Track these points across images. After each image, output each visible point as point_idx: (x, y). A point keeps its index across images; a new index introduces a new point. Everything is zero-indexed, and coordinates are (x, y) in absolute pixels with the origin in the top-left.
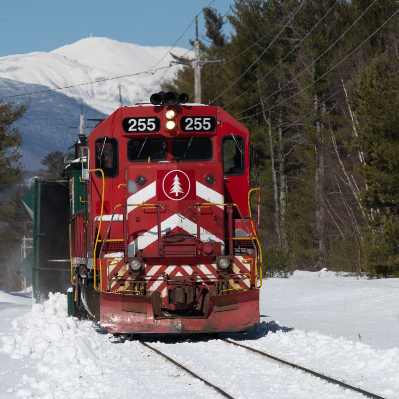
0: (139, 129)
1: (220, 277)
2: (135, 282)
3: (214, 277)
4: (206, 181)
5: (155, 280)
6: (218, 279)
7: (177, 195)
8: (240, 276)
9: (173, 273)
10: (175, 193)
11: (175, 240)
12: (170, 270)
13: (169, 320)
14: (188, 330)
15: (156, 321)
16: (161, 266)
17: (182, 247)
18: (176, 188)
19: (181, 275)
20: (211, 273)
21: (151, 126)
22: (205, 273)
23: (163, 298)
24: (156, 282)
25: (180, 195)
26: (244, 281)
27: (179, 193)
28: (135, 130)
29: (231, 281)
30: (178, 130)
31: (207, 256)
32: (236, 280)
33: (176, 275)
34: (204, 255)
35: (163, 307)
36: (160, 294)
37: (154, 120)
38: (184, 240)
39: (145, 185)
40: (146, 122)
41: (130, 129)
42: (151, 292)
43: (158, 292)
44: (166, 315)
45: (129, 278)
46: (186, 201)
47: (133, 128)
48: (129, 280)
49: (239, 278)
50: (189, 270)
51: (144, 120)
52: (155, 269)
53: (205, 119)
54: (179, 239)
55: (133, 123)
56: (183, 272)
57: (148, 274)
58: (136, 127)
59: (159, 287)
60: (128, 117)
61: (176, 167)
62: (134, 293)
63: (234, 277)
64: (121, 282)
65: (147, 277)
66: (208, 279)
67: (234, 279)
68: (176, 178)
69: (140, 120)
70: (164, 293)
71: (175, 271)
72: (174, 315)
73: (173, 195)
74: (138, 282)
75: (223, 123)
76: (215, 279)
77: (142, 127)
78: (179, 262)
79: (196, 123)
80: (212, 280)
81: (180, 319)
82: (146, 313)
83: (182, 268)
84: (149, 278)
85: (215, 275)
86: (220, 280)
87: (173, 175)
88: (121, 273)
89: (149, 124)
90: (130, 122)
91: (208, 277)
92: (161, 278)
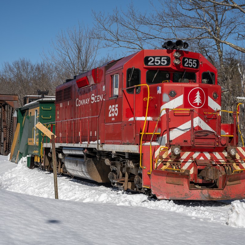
0: (156, 63)
1: (228, 161)
2: (173, 163)
3: (223, 161)
4: (213, 96)
5: (186, 162)
6: (226, 162)
7: (198, 104)
8: (240, 161)
9: (198, 158)
10: (197, 103)
11: (202, 135)
12: (196, 155)
13: (200, 191)
14: (213, 198)
15: (190, 191)
16: (190, 152)
17: (206, 139)
18: (198, 100)
19: (203, 159)
20: (222, 158)
21: (164, 62)
22: (218, 158)
23: (191, 174)
24: (187, 163)
25: (200, 105)
26: (242, 164)
27: (199, 103)
28: (153, 64)
29: (234, 164)
30: (181, 66)
31: (221, 146)
32: (237, 164)
33: (200, 159)
34: (220, 146)
35: (191, 181)
36: (189, 171)
37: (166, 58)
38: (208, 135)
39: (175, 97)
40: (160, 60)
41: (149, 64)
42: (184, 170)
43: (188, 170)
44: (197, 187)
45: (170, 160)
46: (203, 109)
47: (151, 63)
48: (170, 162)
49: (239, 162)
50: (208, 155)
51: (159, 58)
52: (186, 154)
53: (194, 61)
54: (204, 134)
55: (151, 60)
56: (204, 157)
57: (182, 158)
58: (154, 62)
59: (189, 167)
60: (148, 56)
61: (198, 85)
62: (173, 170)
63: (236, 161)
64: (164, 163)
65: (182, 159)
66: (220, 162)
67: (236, 163)
68: (198, 93)
69: (156, 58)
70: (192, 171)
71: (199, 156)
72: (203, 187)
73: (196, 105)
74: (176, 163)
75: (203, 64)
76: (224, 162)
77: (157, 62)
78: (202, 150)
79: (190, 62)
80: (222, 163)
81: (207, 190)
82: (183, 185)
83: (204, 154)
84: (183, 160)
85: (224, 160)
86: (227, 163)
87: (196, 91)
88: (164, 156)
89: (162, 60)
90: (149, 59)
91: (220, 161)
92: (190, 160)
